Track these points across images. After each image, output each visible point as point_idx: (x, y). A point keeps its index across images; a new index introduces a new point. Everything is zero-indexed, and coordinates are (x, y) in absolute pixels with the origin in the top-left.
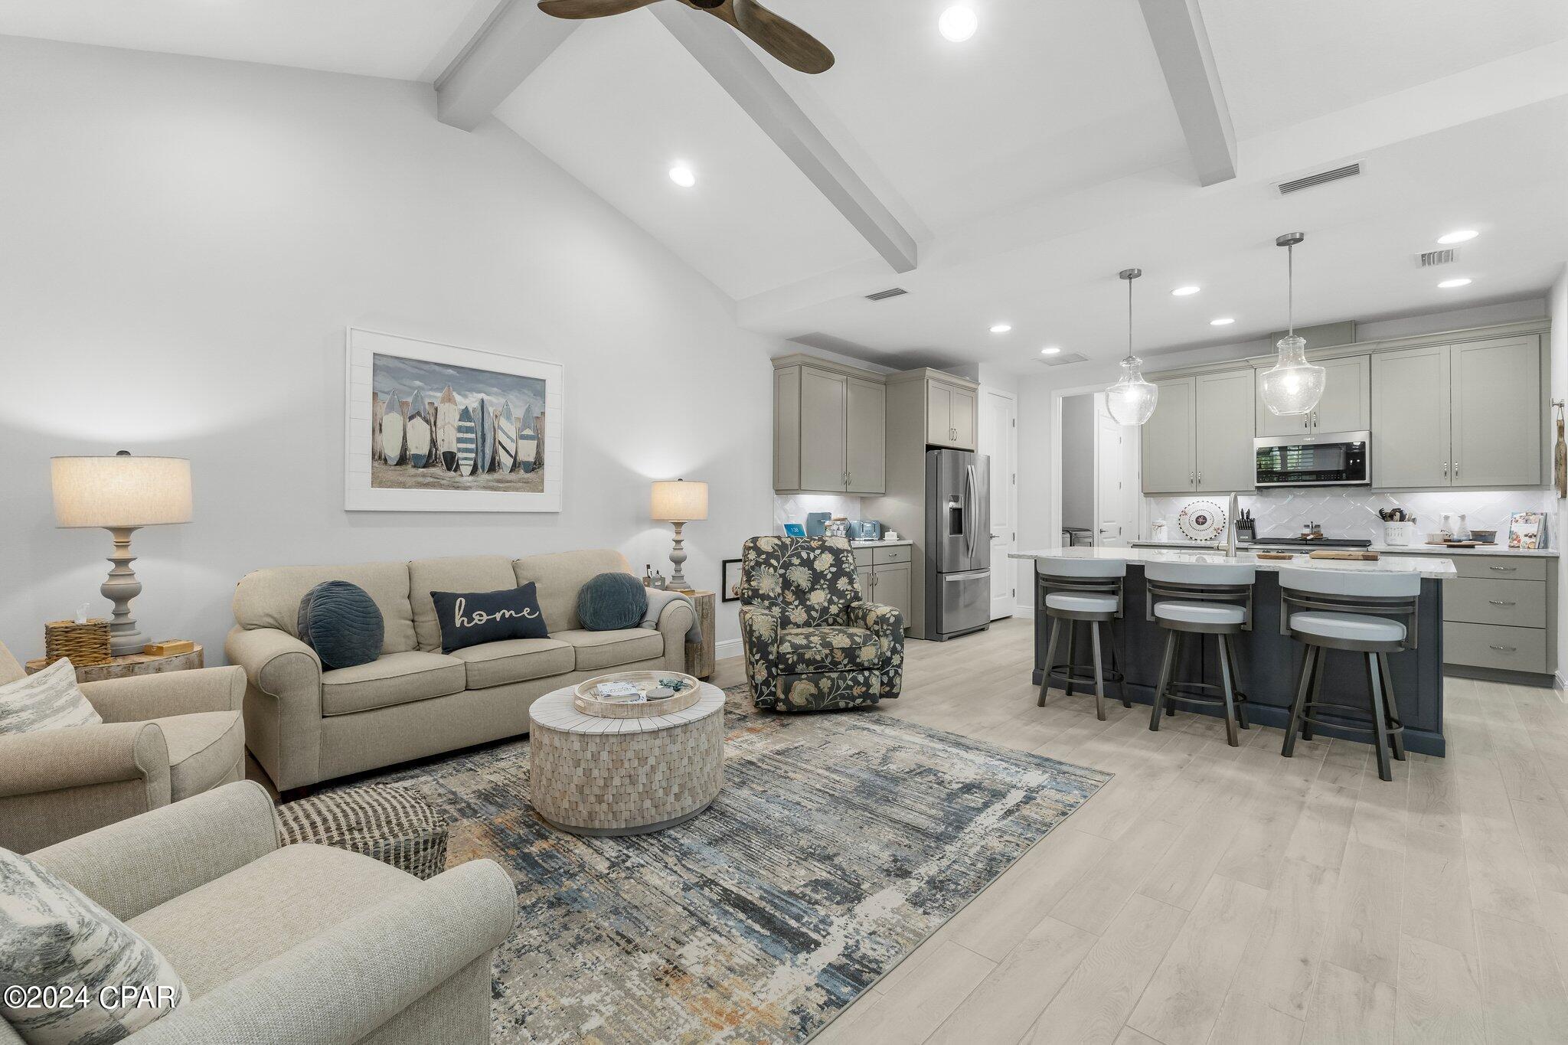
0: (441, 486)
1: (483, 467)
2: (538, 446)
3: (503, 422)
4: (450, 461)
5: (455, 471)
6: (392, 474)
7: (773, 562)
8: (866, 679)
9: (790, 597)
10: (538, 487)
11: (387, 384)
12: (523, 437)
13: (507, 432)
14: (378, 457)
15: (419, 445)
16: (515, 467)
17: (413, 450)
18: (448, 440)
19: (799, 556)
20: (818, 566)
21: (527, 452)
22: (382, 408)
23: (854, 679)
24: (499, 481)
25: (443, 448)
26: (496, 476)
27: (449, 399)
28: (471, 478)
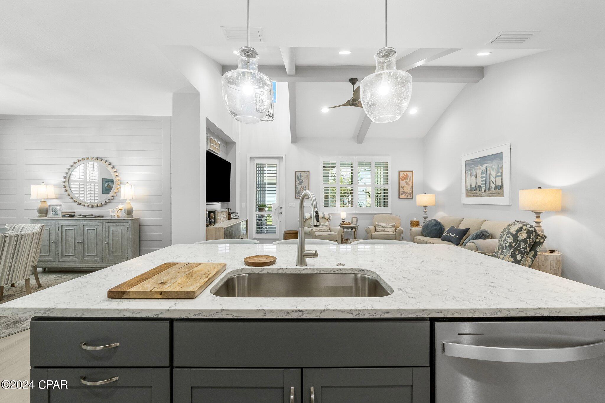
0: (478, 197)
1: (487, 190)
2: (502, 179)
3: (492, 173)
4: (480, 188)
5: (481, 191)
6: (469, 194)
10: (501, 195)
11: (468, 168)
12: (497, 176)
13: (493, 176)
14: (467, 189)
15: (474, 184)
16: (495, 188)
17: (472, 186)
18: (479, 181)
21: (499, 183)
22: (467, 175)
25: (478, 184)
26: (490, 192)
27: (479, 169)
28: (484, 193)
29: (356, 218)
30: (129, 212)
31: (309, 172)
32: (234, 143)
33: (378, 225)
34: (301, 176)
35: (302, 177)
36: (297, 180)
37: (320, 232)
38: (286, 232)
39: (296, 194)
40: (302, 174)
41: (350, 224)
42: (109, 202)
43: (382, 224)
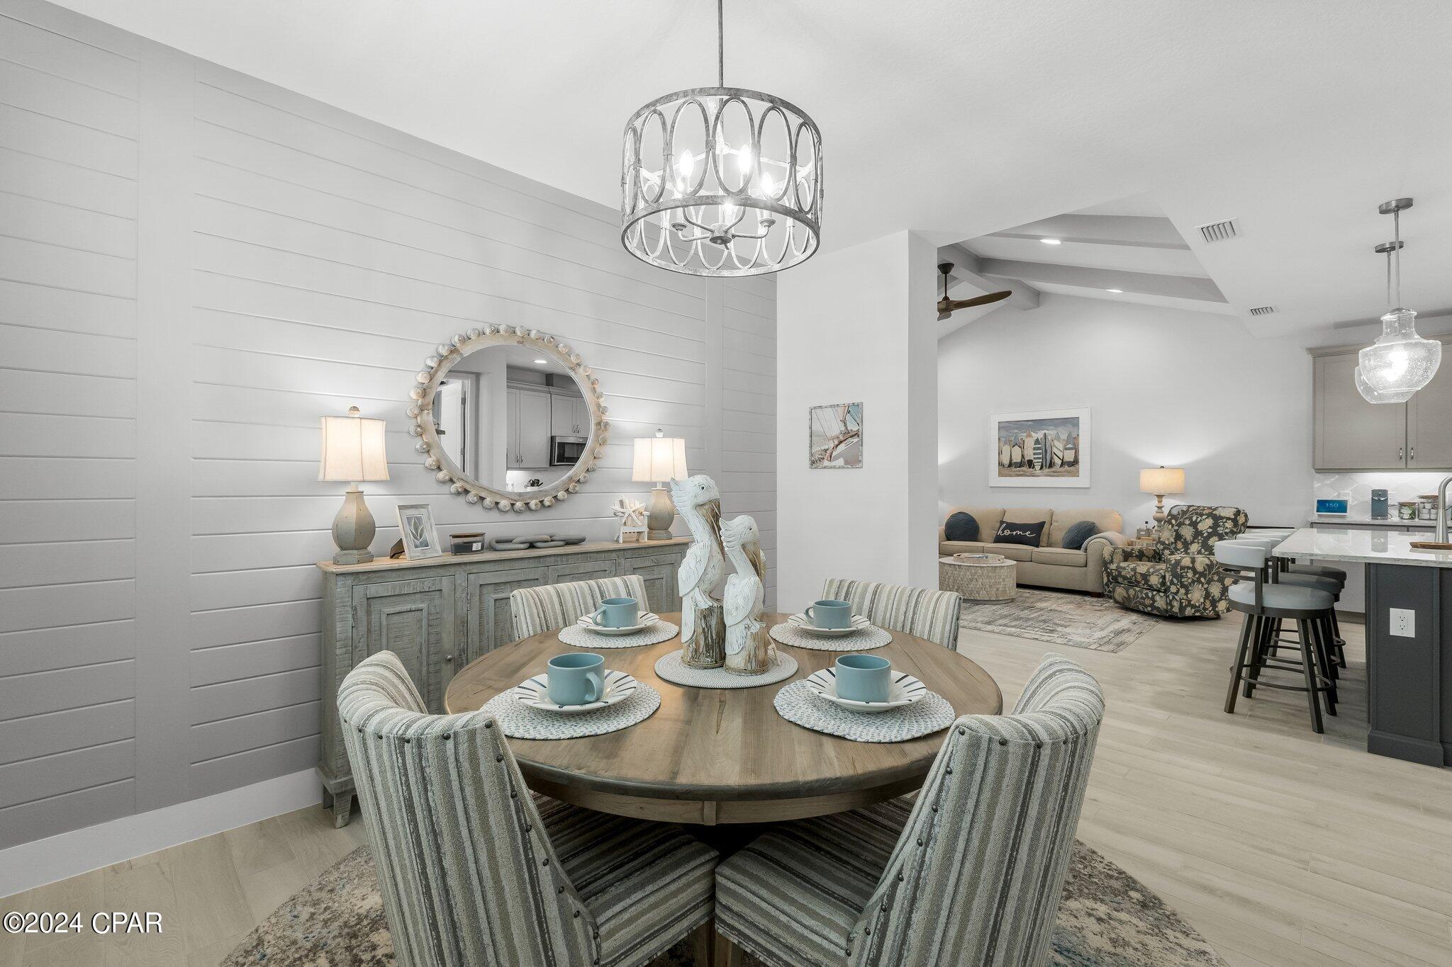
0: (1026, 476)
1: (1046, 466)
2: (1076, 453)
3: (1056, 443)
4: (1031, 464)
5: (1033, 468)
6: (1006, 471)
7: (1173, 522)
8: (1153, 596)
9: (1180, 545)
10: (1076, 474)
11: (1004, 433)
12: (1066, 449)
13: (1058, 448)
14: (1001, 464)
15: (1017, 459)
16: (1062, 465)
17: (1014, 461)
18: (1030, 455)
19: (1190, 519)
20: (1200, 527)
21: (1069, 456)
22: (1002, 444)
23: (1146, 594)
24: (1054, 472)
25: (1027, 458)
26: (1052, 469)
27: (1029, 436)
28: (1040, 471)
42: (576, 492)
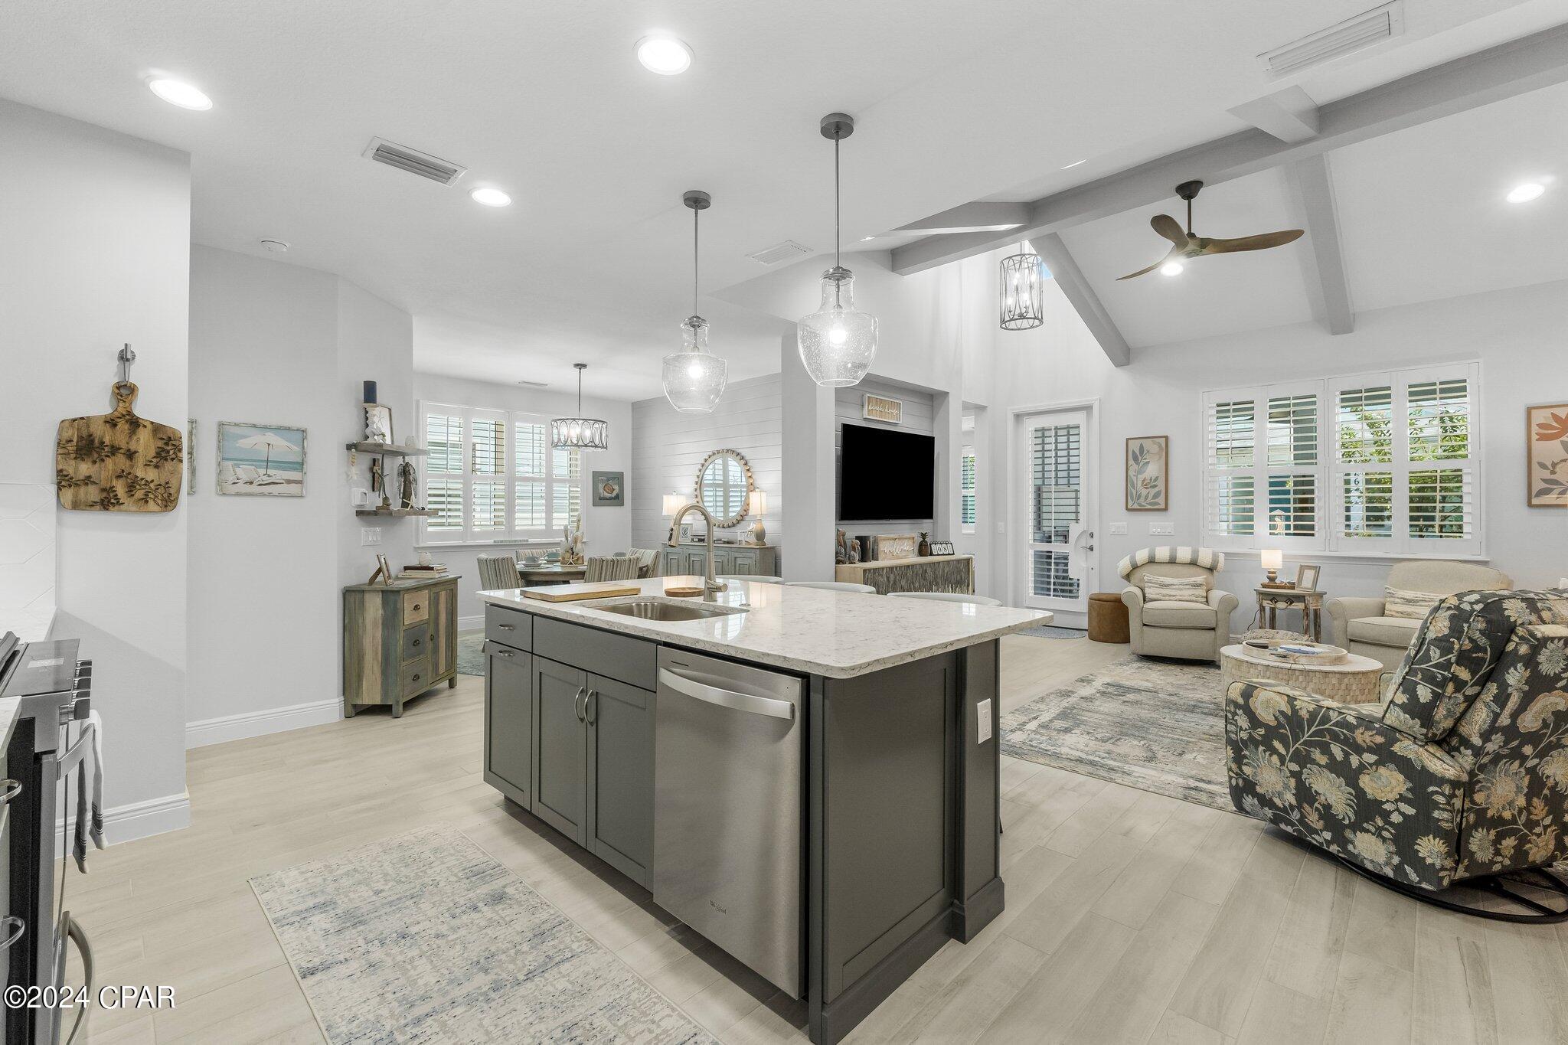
29: (1315, 568)
30: (760, 536)
31: (1166, 438)
32: (944, 395)
33: (1391, 595)
34: (1142, 448)
35: (1145, 452)
36: (1131, 462)
37: (1170, 600)
38: (1094, 597)
39: (1129, 498)
40: (1147, 444)
41: (1293, 588)
42: (742, 520)
43: (1410, 594)
